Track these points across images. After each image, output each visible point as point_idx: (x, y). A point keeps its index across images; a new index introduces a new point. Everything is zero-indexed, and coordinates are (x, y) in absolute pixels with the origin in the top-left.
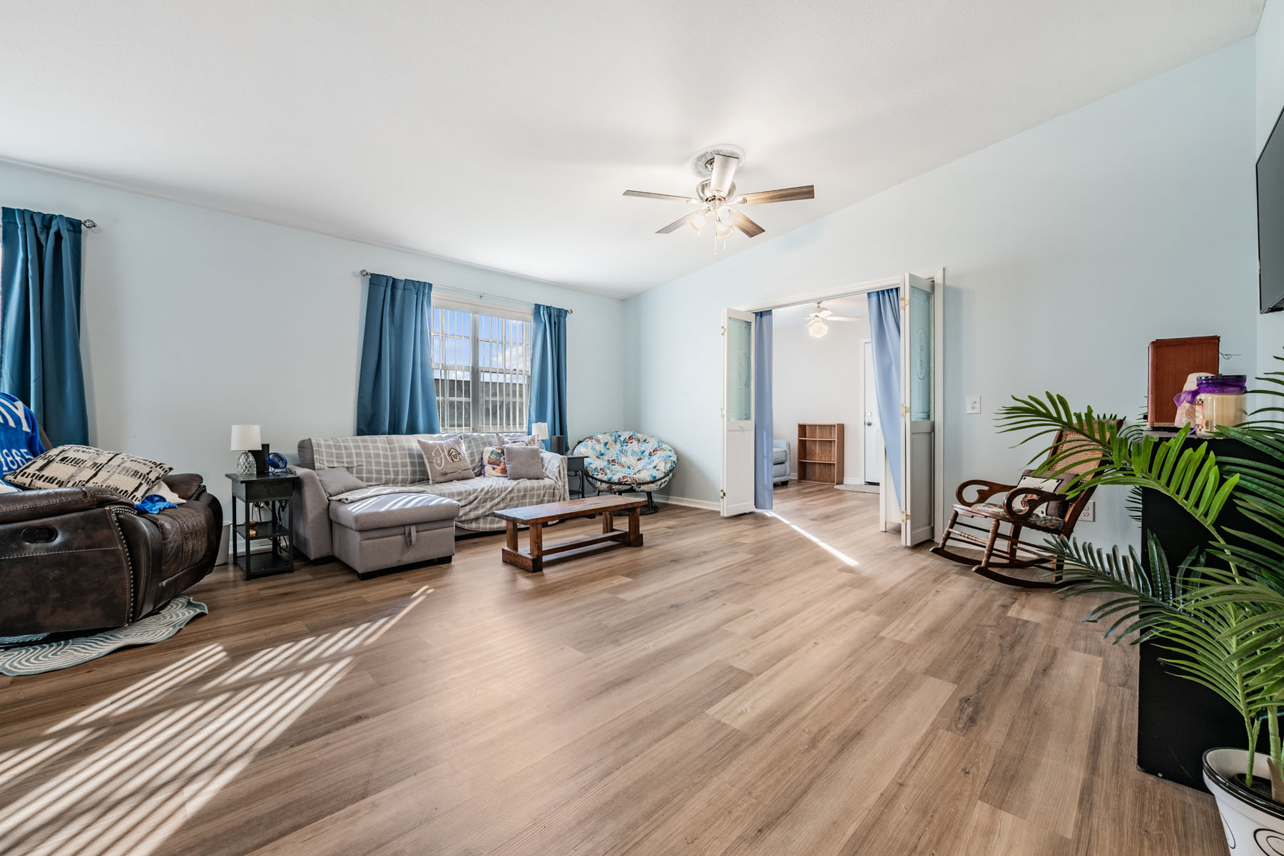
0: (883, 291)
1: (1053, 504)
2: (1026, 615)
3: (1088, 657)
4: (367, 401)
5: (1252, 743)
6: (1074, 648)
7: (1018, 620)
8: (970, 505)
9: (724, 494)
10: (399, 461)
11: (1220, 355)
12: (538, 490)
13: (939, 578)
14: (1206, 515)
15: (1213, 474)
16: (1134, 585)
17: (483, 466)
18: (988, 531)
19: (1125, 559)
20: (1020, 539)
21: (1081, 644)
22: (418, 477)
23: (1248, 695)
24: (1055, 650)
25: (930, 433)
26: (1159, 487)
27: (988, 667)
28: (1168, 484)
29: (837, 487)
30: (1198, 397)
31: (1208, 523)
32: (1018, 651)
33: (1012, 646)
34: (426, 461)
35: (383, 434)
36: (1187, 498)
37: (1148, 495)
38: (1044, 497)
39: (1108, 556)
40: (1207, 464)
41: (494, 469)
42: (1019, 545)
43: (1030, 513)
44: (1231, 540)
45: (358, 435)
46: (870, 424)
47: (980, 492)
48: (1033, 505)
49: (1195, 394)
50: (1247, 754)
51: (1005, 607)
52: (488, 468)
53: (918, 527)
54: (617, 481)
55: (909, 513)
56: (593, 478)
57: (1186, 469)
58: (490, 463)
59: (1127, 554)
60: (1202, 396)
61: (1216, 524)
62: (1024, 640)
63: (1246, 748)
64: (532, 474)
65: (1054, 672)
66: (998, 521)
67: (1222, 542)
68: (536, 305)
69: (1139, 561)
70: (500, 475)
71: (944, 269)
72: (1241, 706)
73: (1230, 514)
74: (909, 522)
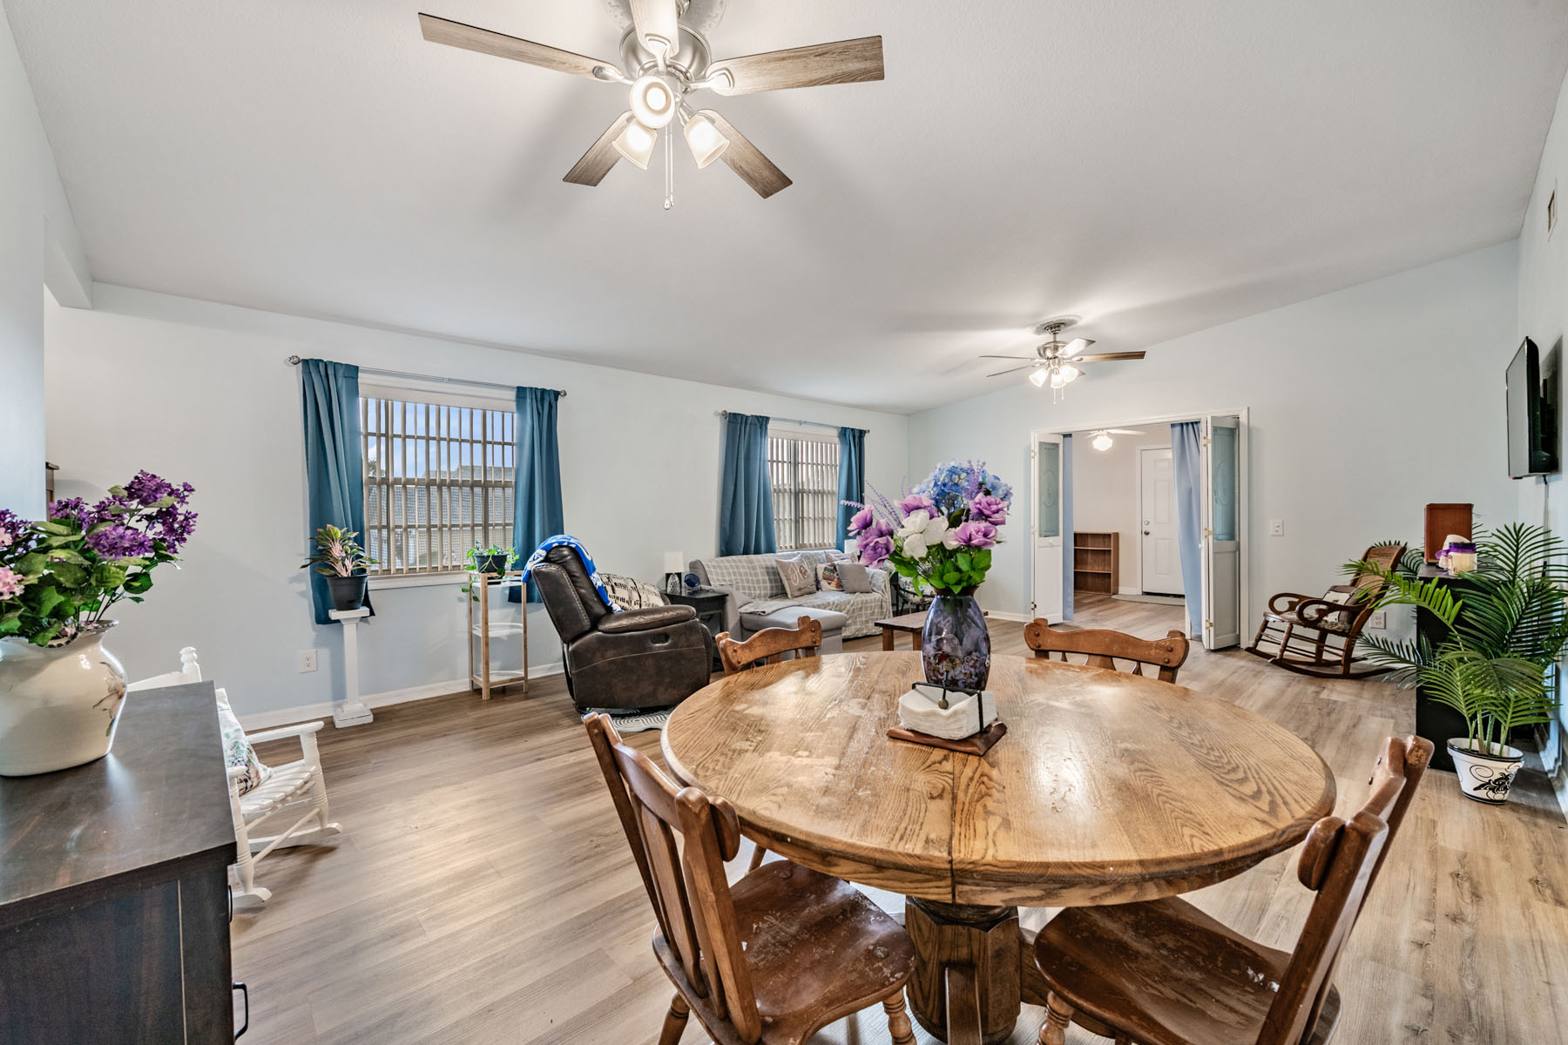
0: (1187, 424)
1: (1344, 613)
2: (1334, 697)
3: (1383, 719)
4: (727, 525)
5: (1471, 735)
6: (1373, 715)
7: (1329, 700)
8: (1278, 613)
9: (1035, 606)
10: (760, 578)
11: (1473, 515)
12: (871, 603)
13: (1257, 674)
14: (1448, 619)
15: (1450, 600)
16: (1413, 660)
17: (817, 582)
18: (1283, 632)
19: (1407, 647)
20: (1326, 644)
21: (1378, 713)
22: (775, 592)
23: (1467, 706)
24: (1360, 718)
25: (1235, 552)
26: (1425, 605)
27: (1315, 724)
28: (1429, 604)
29: (1114, 597)
30: (1450, 554)
31: (1449, 624)
32: (1334, 717)
33: (1329, 714)
34: (784, 579)
35: (740, 554)
36: (1439, 610)
37: (1420, 610)
38: (1333, 607)
39: (1398, 646)
40: (1447, 595)
41: (829, 584)
42: (1325, 648)
43: (1320, 619)
44: (1460, 631)
45: (721, 556)
46: (1147, 534)
47: (1290, 603)
48: (1322, 613)
49: (1448, 551)
50: (1468, 740)
51: (1318, 693)
52: (824, 583)
53: (1220, 635)
54: (929, 594)
55: (1212, 621)
56: (905, 591)
57: (1438, 597)
58: (824, 579)
59: (1409, 644)
60: (1451, 553)
61: (1453, 625)
62: (1336, 711)
63: (1468, 737)
64: (863, 589)
65: (1361, 727)
66: (1291, 625)
67: (1456, 633)
68: (842, 428)
69: (1415, 647)
70: (835, 589)
71: (1248, 408)
72: (1464, 712)
73: (1459, 620)
74: (1212, 629)
